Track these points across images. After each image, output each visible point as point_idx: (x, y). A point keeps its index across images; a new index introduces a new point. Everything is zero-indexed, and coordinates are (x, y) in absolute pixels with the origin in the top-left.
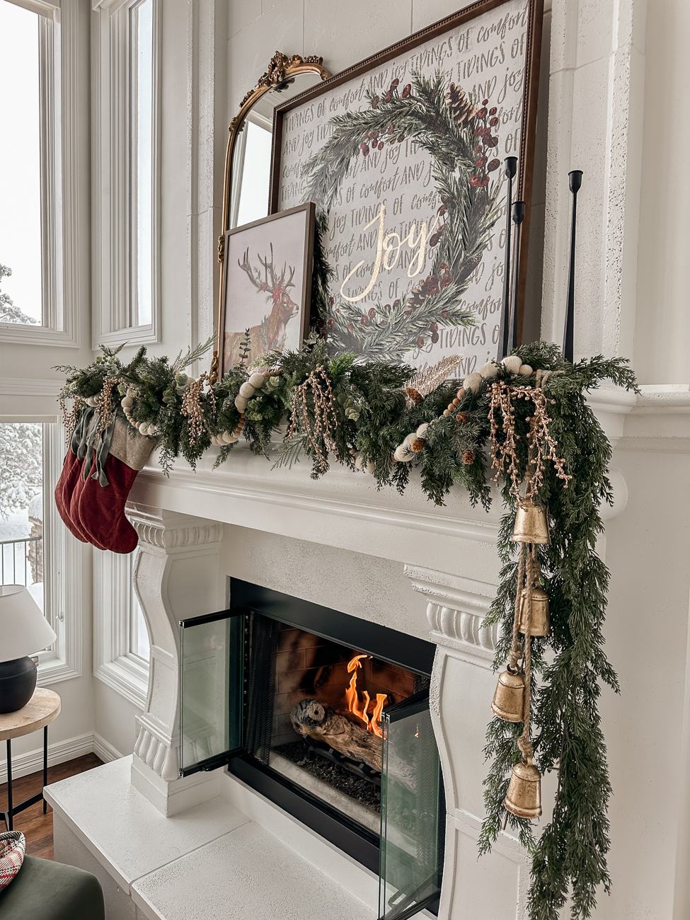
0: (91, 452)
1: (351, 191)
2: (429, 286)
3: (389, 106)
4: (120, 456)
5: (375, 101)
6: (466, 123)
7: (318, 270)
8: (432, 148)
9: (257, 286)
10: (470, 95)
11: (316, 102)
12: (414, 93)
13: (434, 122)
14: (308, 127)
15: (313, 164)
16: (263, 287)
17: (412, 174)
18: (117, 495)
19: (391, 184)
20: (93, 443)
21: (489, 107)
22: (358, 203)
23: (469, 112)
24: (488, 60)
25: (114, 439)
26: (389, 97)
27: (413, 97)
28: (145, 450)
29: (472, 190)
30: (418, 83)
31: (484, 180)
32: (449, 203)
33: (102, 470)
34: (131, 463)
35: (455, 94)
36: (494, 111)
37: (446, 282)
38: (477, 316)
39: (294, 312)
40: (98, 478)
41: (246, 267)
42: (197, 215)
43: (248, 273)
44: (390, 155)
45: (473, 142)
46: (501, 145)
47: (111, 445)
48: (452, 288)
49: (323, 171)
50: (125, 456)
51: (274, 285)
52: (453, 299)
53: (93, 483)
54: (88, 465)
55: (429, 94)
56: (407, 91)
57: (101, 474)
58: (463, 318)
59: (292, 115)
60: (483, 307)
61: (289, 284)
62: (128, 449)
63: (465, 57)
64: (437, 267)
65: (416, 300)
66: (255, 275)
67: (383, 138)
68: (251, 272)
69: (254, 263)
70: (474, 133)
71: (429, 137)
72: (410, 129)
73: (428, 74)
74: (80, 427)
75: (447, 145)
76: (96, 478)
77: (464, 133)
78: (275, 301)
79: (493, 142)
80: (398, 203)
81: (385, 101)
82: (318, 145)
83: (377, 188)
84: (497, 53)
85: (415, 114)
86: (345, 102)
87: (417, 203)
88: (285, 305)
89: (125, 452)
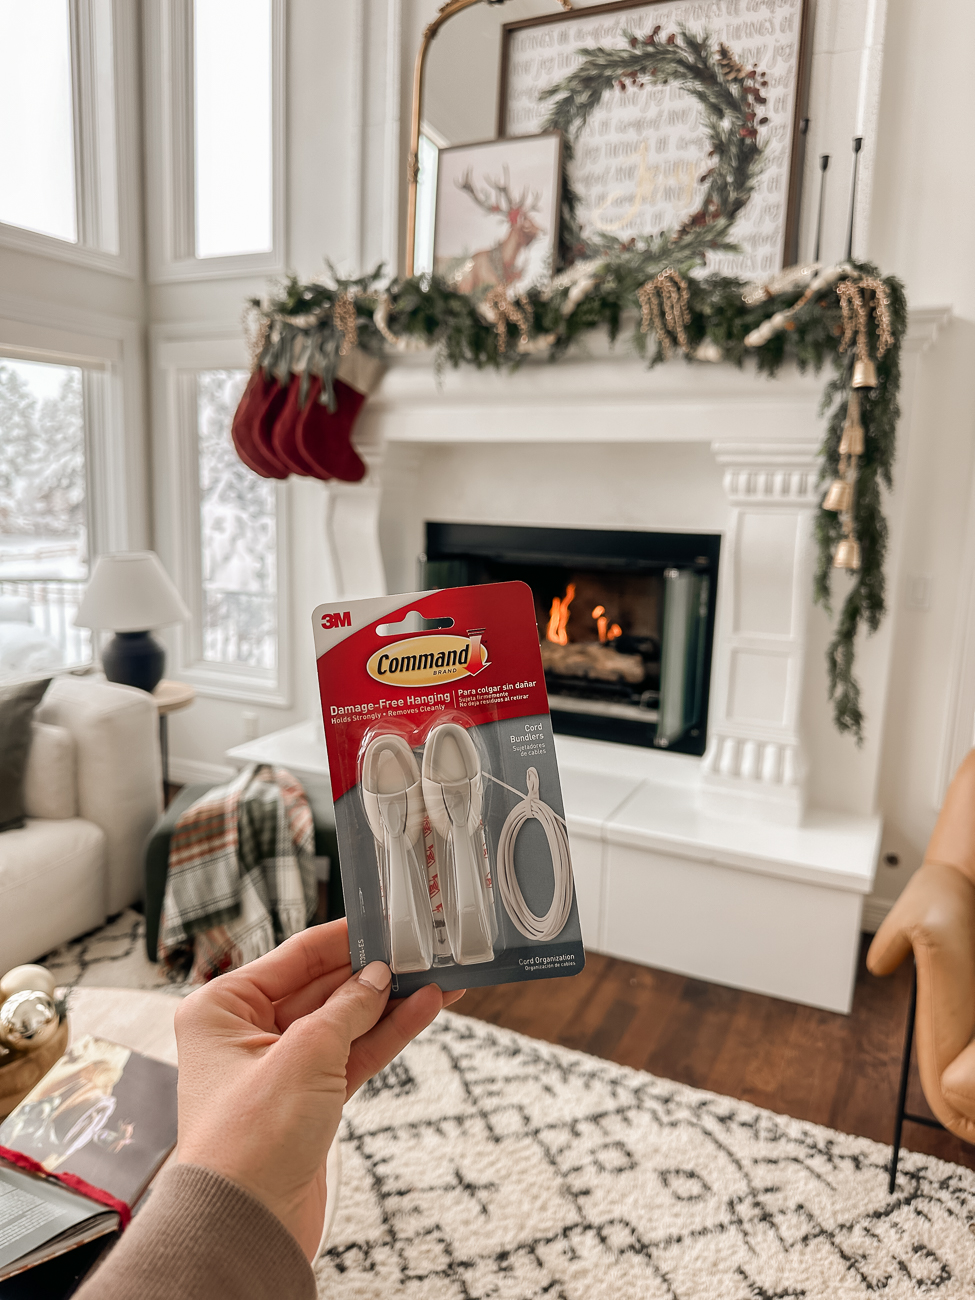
1: (605, 125)
2: (698, 219)
3: (650, 49)
5: (634, 41)
6: (735, 80)
7: (567, 197)
8: (702, 96)
9: (484, 207)
10: (740, 56)
11: (557, 29)
12: (680, 41)
13: (700, 72)
14: (548, 52)
15: (553, 91)
16: (495, 209)
17: (676, 117)
19: (655, 123)
21: (759, 70)
22: (613, 137)
23: (739, 70)
24: (758, 29)
26: (650, 41)
27: (677, 46)
29: (742, 141)
30: (684, 34)
31: (753, 133)
32: (720, 148)
34: (361, 386)
35: (724, 52)
36: (763, 74)
37: (716, 216)
38: (747, 247)
40: (328, 402)
43: (470, 194)
44: (651, 95)
45: (744, 98)
46: (771, 104)
47: (337, 369)
48: (722, 222)
49: (568, 101)
50: (354, 381)
51: (509, 208)
52: (723, 232)
53: (317, 407)
55: (695, 46)
56: (671, 39)
57: (332, 397)
58: (732, 248)
59: (523, 36)
60: (754, 240)
61: (534, 208)
62: (357, 374)
63: (736, 21)
64: (708, 201)
65: (684, 231)
66: (481, 197)
67: (645, 78)
68: (475, 193)
69: (479, 184)
70: (745, 91)
71: (699, 86)
72: (676, 75)
73: (696, 28)
75: (717, 97)
77: (734, 89)
78: (512, 225)
79: (762, 101)
80: (662, 144)
81: (645, 44)
82: (561, 74)
83: (638, 125)
84: (768, 25)
85: (681, 62)
86: (596, 34)
87: (683, 144)
88: (526, 229)
89: (354, 377)
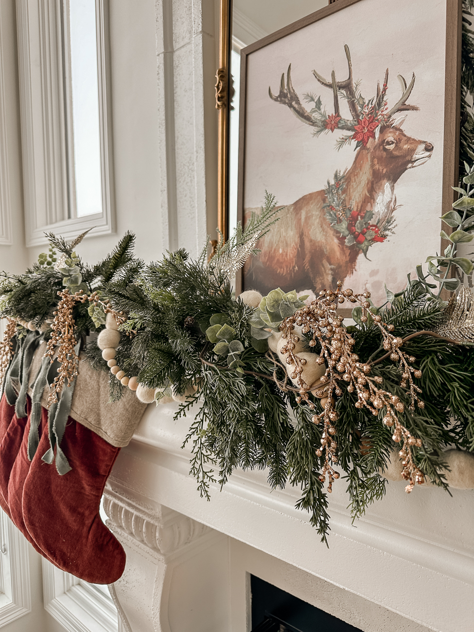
0: (38, 414)
4: (89, 423)
9: (313, 123)
16: (332, 123)
18: (87, 488)
20: (41, 398)
25: (78, 393)
28: (134, 412)
33: (59, 449)
34: (110, 433)
39: (416, 156)
40: (54, 461)
41: (287, 97)
42: (172, 52)
43: (291, 106)
47: (72, 404)
50: (99, 422)
51: (356, 115)
53: (44, 469)
54: (34, 434)
57: (58, 456)
61: (403, 107)
62: (103, 411)
66: (308, 107)
68: (298, 102)
74: (16, 365)
76: (50, 462)
78: (362, 144)
88: (392, 147)
89: (98, 415)
